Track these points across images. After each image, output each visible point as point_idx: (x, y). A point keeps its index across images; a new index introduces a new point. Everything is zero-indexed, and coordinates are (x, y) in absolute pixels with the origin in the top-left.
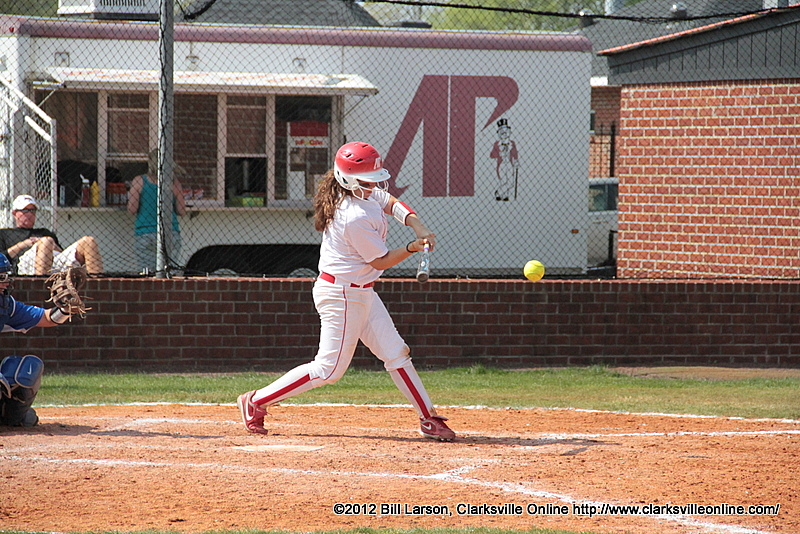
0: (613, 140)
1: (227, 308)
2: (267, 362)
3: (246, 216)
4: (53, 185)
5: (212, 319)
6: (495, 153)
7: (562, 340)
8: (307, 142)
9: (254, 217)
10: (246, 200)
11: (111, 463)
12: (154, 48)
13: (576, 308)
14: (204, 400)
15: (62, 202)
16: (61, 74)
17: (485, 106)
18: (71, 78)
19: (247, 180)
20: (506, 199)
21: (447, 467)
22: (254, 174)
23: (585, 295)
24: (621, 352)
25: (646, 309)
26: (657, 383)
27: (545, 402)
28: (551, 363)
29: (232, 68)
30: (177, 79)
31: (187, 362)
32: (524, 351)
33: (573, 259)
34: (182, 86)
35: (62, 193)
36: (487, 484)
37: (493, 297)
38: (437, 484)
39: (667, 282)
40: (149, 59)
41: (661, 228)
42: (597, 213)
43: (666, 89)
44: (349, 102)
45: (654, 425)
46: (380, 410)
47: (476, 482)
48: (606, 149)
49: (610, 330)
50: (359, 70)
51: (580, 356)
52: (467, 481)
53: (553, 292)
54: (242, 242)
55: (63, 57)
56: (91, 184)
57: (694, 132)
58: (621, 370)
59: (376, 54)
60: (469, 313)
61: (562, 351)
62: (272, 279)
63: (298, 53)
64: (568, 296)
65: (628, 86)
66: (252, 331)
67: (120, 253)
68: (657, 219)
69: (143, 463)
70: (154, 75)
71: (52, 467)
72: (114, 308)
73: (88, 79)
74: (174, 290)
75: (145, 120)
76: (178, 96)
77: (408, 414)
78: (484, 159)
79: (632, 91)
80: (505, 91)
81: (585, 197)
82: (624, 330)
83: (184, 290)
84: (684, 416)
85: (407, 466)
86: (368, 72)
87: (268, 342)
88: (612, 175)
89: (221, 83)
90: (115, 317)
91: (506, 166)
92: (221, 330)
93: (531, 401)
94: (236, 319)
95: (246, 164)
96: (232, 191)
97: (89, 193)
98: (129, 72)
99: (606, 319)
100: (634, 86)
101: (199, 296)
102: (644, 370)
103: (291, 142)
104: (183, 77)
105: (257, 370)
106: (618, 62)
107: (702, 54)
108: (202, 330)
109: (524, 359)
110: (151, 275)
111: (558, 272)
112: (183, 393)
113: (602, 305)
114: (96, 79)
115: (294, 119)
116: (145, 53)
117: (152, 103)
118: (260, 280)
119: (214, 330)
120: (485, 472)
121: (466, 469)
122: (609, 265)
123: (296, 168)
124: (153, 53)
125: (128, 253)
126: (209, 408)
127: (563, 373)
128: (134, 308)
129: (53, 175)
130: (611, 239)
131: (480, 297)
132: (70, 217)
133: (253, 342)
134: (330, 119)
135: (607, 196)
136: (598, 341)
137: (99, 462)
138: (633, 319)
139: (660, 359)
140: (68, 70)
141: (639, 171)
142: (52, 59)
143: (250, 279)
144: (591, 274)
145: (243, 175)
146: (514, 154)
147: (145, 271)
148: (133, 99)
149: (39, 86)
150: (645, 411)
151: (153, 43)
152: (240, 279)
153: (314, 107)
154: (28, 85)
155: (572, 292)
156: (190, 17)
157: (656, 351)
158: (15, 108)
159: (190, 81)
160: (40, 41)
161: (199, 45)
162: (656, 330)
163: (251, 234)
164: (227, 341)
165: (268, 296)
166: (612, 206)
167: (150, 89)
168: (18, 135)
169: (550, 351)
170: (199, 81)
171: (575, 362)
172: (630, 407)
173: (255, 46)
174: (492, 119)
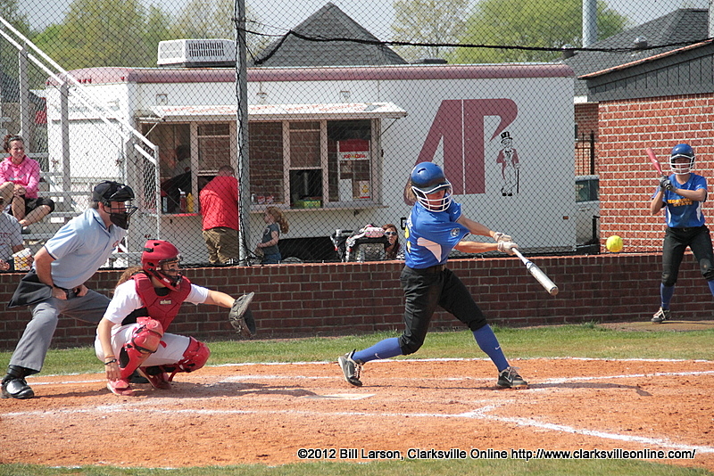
0: (592, 145)
1: (296, 288)
2: (328, 329)
3: (307, 215)
5: (283, 297)
6: (500, 159)
7: (559, 304)
8: (353, 156)
9: (313, 216)
10: (307, 203)
11: (211, 412)
12: (232, 87)
14: (280, 361)
15: (165, 210)
16: (162, 111)
17: (491, 122)
18: (169, 114)
19: (308, 187)
20: (510, 195)
22: (312, 182)
23: (576, 268)
24: (606, 311)
25: (625, 277)
26: (634, 335)
27: (547, 353)
28: (551, 322)
29: (292, 100)
30: (250, 112)
31: (266, 331)
32: (530, 314)
33: (564, 239)
34: (253, 116)
35: (165, 203)
36: (505, 419)
37: (504, 272)
38: (466, 421)
39: (640, 254)
40: (228, 96)
42: (585, 203)
43: (634, 103)
44: (385, 123)
45: (635, 368)
46: (418, 363)
47: (496, 418)
48: (587, 152)
49: (597, 294)
50: (395, 100)
51: (575, 317)
52: (490, 417)
53: (550, 266)
54: (304, 236)
55: (162, 97)
56: (187, 195)
58: (606, 325)
59: (402, 85)
60: (485, 285)
61: (559, 312)
62: (329, 264)
63: (342, 87)
64: (562, 269)
65: (604, 102)
66: (316, 305)
69: (235, 411)
70: (232, 109)
71: (165, 417)
73: (182, 114)
74: (253, 275)
75: (227, 143)
76: (251, 124)
77: (441, 366)
78: (491, 160)
79: (606, 106)
80: (507, 110)
81: (573, 191)
82: (608, 294)
83: (261, 274)
84: (659, 360)
85: (441, 407)
86: (401, 100)
87: (328, 312)
88: (593, 173)
89: (284, 112)
91: (509, 168)
92: (291, 305)
93: (536, 353)
94: (302, 296)
95: (306, 175)
96: (296, 196)
97: (186, 203)
98: (213, 107)
99: (593, 286)
100: (609, 102)
101: (273, 279)
102: (626, 324)
103: (341, 157)
104: (255, 109)
105: (320, 335)
106: (595, 84)
107: (662, 75)
108: (276, 306)
109: (529, 320)
110: (235, 264)
112: (260, 356)
113: (590, 275)
114: (188, 114)
115: (342, 138)
116: (225, 92)
117: (232, 130)
118: (320, 265)
119: (285, 305)
120: (504, 409)
121: (488, 408)
122: (594, 243)
123: (344, 176)
124: (231, 92)
126: (284, 366)
127: (560, 330)
130: (594, 221)
131: (493, 272)
132: (171, 222)
133: (316, 314)
134: (370, 137)
135: (589, 190)
136: (588, 303)
137: (201, 411)
138: (615, 285)
139: (637, 315)
140: (166, 108)
142: (153, 99)
143: (312, 265)
144: (580, 251)
145: (303, 183)
146: (515, 159)
148: (217, 128)
149: (144, 120)
150: (628, 357)
151: (231, 84)
152: (304, 265)
153: (356, 129)
154: (136, 121)
155: (565, 265)
156: (259, 63)
157: (634, 310)
158: (127, 139)
159: (260, 112)
160: (144, 86)
161: (266, 84)
162: (633, 294)
163: (312, 229)
164: (296, 314)
165: (327, 278)
166: (593, 197)
167: (229, 119)
168: (130, 158)
169: (550, 313)
170: (267, 112)
171: (570, 321)
172: (616, 354)
173: (308, 83)
174: (496, 133)
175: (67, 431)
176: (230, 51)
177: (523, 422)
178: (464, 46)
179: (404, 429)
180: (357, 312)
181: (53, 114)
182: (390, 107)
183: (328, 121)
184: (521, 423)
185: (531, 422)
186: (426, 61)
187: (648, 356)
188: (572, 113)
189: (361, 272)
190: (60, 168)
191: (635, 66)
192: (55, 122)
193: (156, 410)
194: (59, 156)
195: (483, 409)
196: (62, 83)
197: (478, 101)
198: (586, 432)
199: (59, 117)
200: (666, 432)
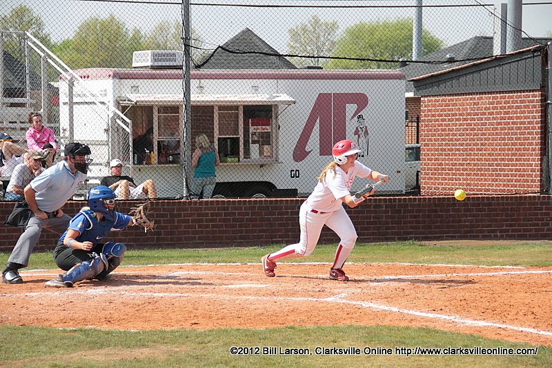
0: (418, 124)
1: (220, 215)
2: (241, 242)
3: (228, 167)
4: (131, 154)
5: (212, 221)
6: (356, 133)
7: (393, 228)
8: (260, 129)
9: (232, 168)
10: (228, 160)
11: (161, 295)
12: (179, 83)
13: (399, 211)
14: (209, 262)
15: (136, 162)
16: (135, 98)
17: (351, 108)
18: (138, 99)
19: (230, 149)
20: (363, 156)
21: (333, 294)
22: (233, 144)
23: (404, 205)
24: (423, 233)
25: (436, 211)
26: (442, 249)
27: (384, 260)
28: (387, 240)
29: (219, 92)
30: (192, 99)
31: (200, 243)
32: (373, 234)
33: (397, 186)
34: (194, 102)
35: (136, 158)
36: (354, 303)
38: (328, 303)
39: (446, 197)
40: (177, 88)
41: (443, 169)
42: (413, 162)
43: (444, 97)
44: (281, 108)
46: (299, 265)
47: (348, 302)
48: (414, 129)
49: (417, 222)
50: (288, 92)
51: (403, 237)
52: (344, 301)
53: (387, 203)
54: (226, 181)
55: (135, 89)
56: (150, 152)
57: (458, 120)
58: (423, 242)
59: (296, 83)
61: (393, 233)
62: (242, 200)
63: (252, 83)
64: (395, 205)
65: (425, 96)
66: (234, 226)
67: (165, 188)
68: (441, 164)
69: (177, 295)
70: (179, 97)
71: (132, 297)
72: (163, 216)
73: (147, 99)
74: (192, 206)
75: (176, 120)
76: (193, 106)
77: (314, 267)
78: (351, 133)
79: (426, 99)
80: (361, 100)
81: (403, 154)
82: (424, 222)
83: (198, 206)
84: (456, 265)
85: (313, 294)
86: (292, 93)
87: (241, 232)
88: (418, 143)
89: (214, 100)
90: (163, 220)
91: (362, 138)
92: (217, 226)
93: (376, 260)
94: (225, 220)
95: (229, 140)
96: (222, 155)
97: (149, 157)
98: (167, 95)
99: (415, 217)
100: (427, 96)
101: (205, 209)
102: (435, 242)
103: (252, 129)
104: (195, 97)
105: (235, 246)
106: (419, 84)
107: (462, 79)
108: (207, 226)
109: (373, 238)
110: (181, 198)
111: (390, 193)
112: (197, 259)
113: (413, 209)
114: (150, 100)
115: (253, 117)
116: (175, 86)
117: (179, 111)
118: (236, 200)
119: (213, 226)
120: (353, 296)
121: (343, 295)
122: (417, 188)
123: (254, 142)
124: (179, 86)
125: (169, 188)
126: (211, 266)
127: (393, 245)
128: (173, 216)
129: (131, 149)
130: (417, 175)
132: (140, 170)
133: (234, 232)
134: (272, 116)
135: (415, 154)
136: (411, 228)
137: (155, 295)
138: (429, 216)
139: (443, 236)
140: (137, 95)
141: (431, 140)
142: (128, 90)
143: (231, 200)
144: (407, 194)
145: (227, 146)
146: (366, 133)
147: (178, 197)
148: (172, 109)
149: (123, 103)
150: (436, 263)
151: (179, 80)
152: (226, 200)
153: (262, 111)
154: (117, 103)
155: (397, 203)
156: (198, 67)
157: (441, 233)
158: (111, 115)
159: (198, 99)
160: (122, 81)
161: (202, 81)
162: (441, 222)
163: (231, 177)
164: (220, 232)
165: (241, 209)
166: (418, 158)
167: (178, 104)
168: (113, 129)
169: (387, 234)
170: (203, 99)
171: (399, 239)
172: (428, 261)
173: (231, 80)
174: (354, 115)
175: (67, 306)
176: (179, 59)
177: (365, 304)
178: (333, 58)
179: (288, 308)
180: (261, 231)
181: (63, 98)
182: (284, 97)
183: (244, 106)
184: (364, 305)
185: (371, 305)
186: (309, 68)
187: (448, 263)
188: (404, 103)
189: (264, 205)
190: (67, 134)
191: (445, 73)
192: (65, 104)
193: (126, 293)
194: (67, 126)
195: (340, 296)
196: (69, 78)
197: (342, 94)
198: (406, 311)
199: (67, 100)
200: (458, 312)
